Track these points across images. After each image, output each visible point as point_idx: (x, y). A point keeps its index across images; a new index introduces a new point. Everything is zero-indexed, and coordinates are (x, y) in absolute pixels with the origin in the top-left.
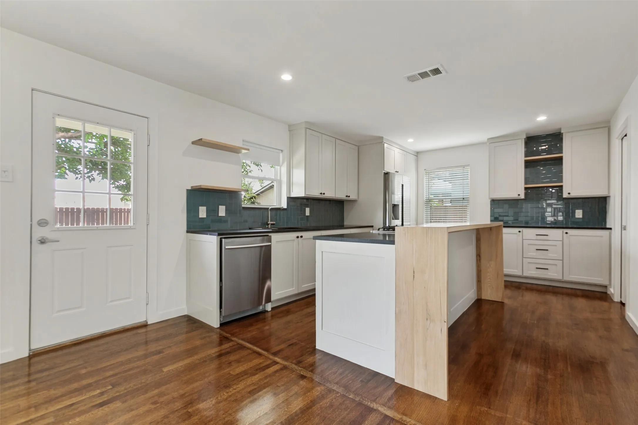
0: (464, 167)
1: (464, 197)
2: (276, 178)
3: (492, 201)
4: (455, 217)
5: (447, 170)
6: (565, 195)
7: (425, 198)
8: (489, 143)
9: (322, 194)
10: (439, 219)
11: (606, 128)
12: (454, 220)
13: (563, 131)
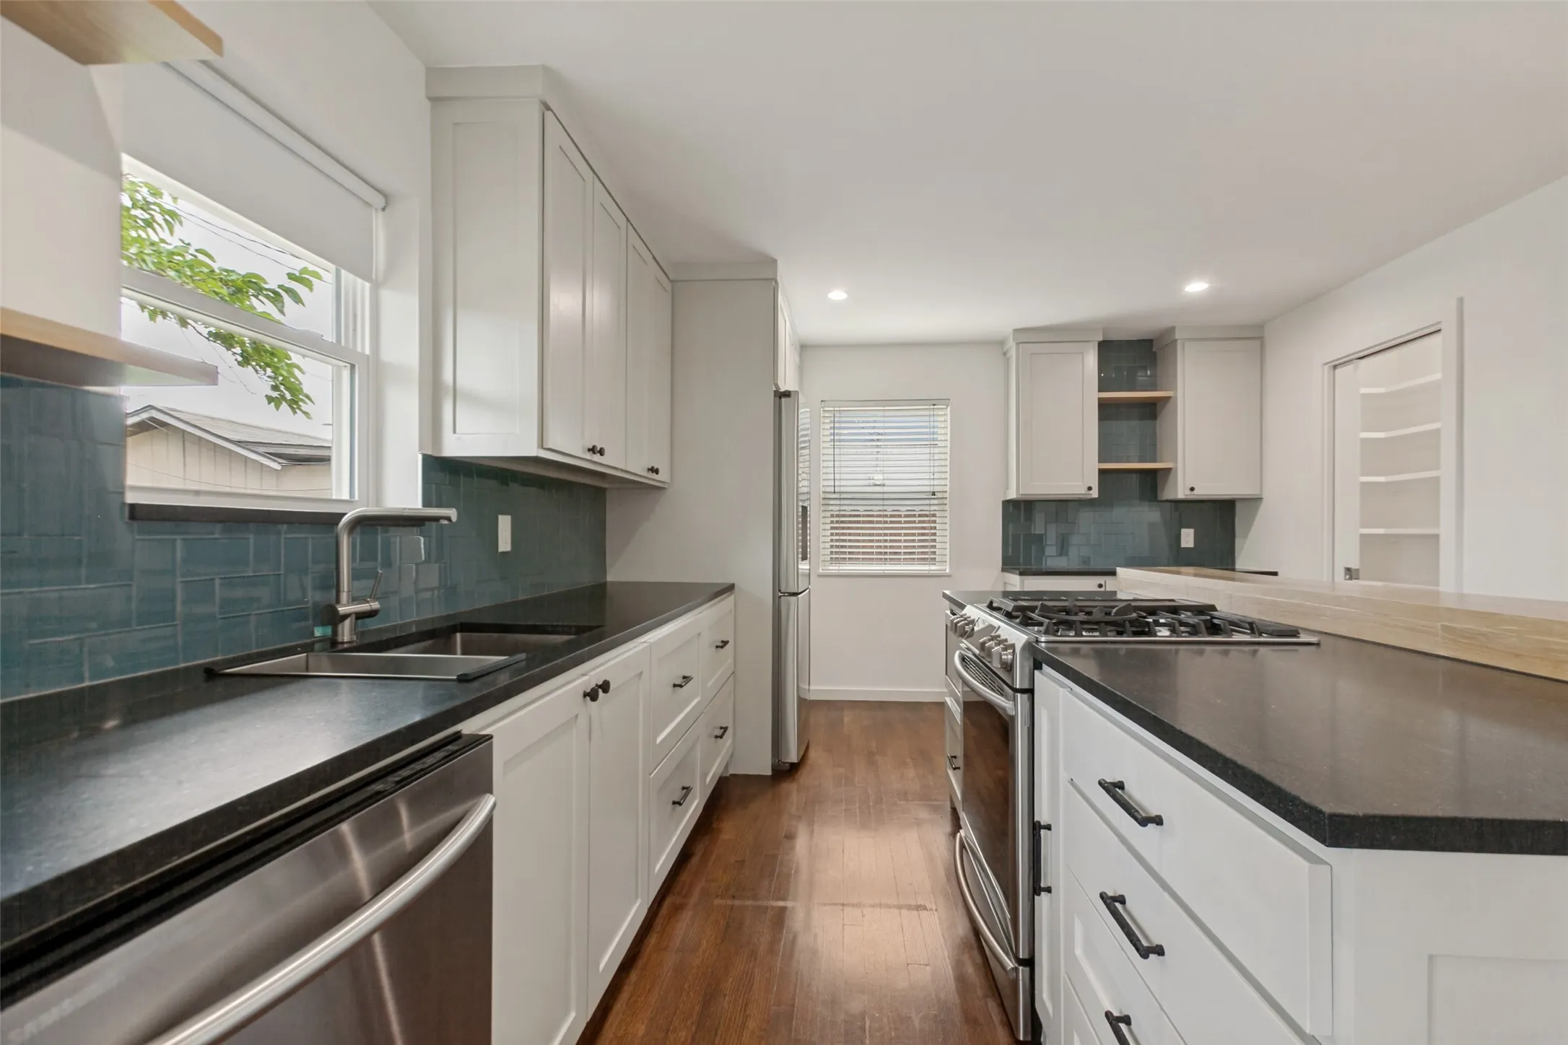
0: (934, 405)
1: (936, 489)
2: (343, 344)
3: (1007, 504)
4: (899, 547)
5: (886, 408)
6: (1182, 494)
7: (823, 489)
8: (1018, 344)
9: (594, 453)
10: (858, 553)
11: (1258, 342)
12: (896, 553)
13: (1178, 335)
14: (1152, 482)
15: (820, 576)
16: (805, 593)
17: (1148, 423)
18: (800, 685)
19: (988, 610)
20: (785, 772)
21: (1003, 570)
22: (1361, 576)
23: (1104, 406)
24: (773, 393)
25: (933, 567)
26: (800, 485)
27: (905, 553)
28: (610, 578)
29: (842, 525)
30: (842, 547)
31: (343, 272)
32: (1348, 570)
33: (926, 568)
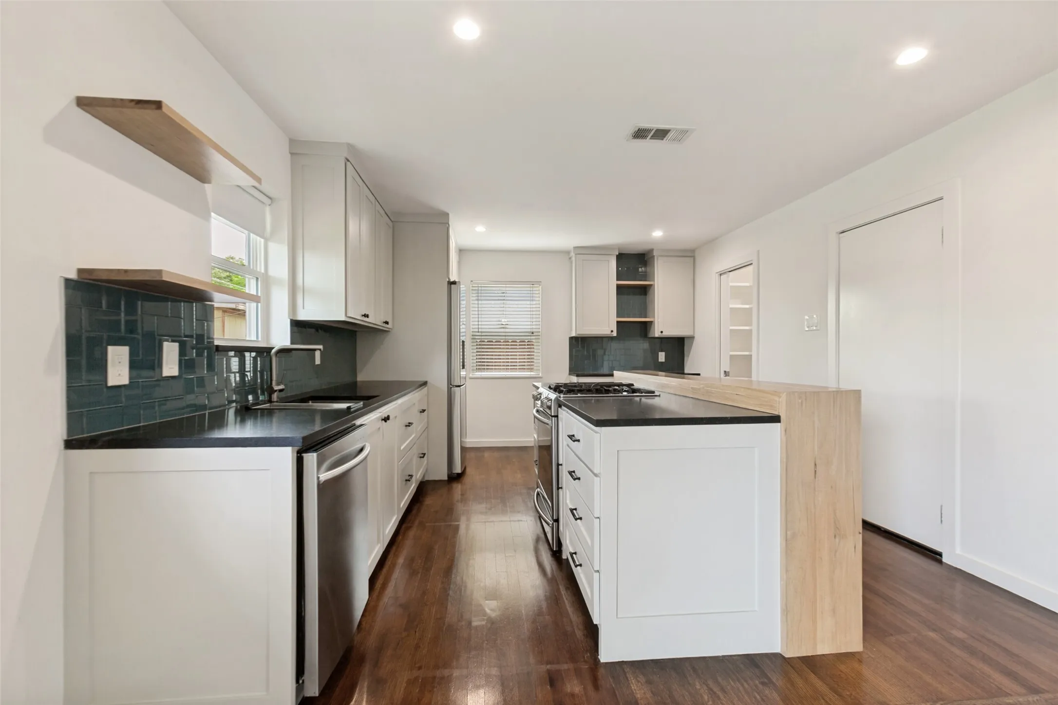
0: (533, 285)
1: (534, 330)
2: (252, 267)
3: (571, 339)
4: (516, 362)
5: (507, 286)
6: (657, 334)
7: (472, 330)
8: (576, 254)
9: (365, 317)
10: (492, 366)
11: (692, 259)
12: (514, 366)
13: (655, 253)
14: (645, 328)
15: (471, 378)
16: (463, 386)
17: (642, 296)
18: (462, 439)
19: (548, 389)
20: (455, 478)
21: (570, 374)
22: (730, 375)
23: (619, 287)
24: (447, 282)
25: (532, 373)
26: (461, 327)
27: (519, 365)
28: (360, 378)
29: (483, 350)
30: (483, 362)
31: (251, 234)
32: (725, 372)
33: (529, 373)
